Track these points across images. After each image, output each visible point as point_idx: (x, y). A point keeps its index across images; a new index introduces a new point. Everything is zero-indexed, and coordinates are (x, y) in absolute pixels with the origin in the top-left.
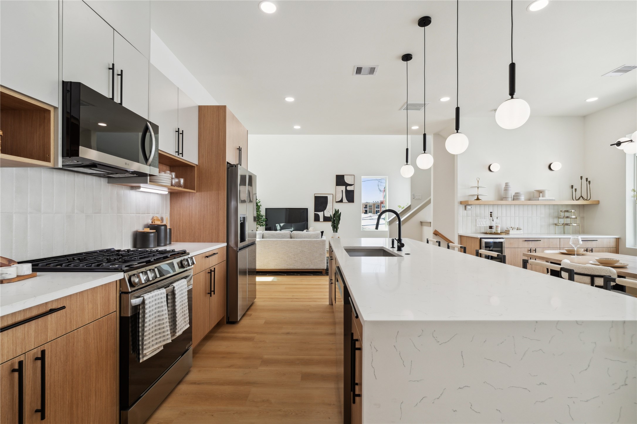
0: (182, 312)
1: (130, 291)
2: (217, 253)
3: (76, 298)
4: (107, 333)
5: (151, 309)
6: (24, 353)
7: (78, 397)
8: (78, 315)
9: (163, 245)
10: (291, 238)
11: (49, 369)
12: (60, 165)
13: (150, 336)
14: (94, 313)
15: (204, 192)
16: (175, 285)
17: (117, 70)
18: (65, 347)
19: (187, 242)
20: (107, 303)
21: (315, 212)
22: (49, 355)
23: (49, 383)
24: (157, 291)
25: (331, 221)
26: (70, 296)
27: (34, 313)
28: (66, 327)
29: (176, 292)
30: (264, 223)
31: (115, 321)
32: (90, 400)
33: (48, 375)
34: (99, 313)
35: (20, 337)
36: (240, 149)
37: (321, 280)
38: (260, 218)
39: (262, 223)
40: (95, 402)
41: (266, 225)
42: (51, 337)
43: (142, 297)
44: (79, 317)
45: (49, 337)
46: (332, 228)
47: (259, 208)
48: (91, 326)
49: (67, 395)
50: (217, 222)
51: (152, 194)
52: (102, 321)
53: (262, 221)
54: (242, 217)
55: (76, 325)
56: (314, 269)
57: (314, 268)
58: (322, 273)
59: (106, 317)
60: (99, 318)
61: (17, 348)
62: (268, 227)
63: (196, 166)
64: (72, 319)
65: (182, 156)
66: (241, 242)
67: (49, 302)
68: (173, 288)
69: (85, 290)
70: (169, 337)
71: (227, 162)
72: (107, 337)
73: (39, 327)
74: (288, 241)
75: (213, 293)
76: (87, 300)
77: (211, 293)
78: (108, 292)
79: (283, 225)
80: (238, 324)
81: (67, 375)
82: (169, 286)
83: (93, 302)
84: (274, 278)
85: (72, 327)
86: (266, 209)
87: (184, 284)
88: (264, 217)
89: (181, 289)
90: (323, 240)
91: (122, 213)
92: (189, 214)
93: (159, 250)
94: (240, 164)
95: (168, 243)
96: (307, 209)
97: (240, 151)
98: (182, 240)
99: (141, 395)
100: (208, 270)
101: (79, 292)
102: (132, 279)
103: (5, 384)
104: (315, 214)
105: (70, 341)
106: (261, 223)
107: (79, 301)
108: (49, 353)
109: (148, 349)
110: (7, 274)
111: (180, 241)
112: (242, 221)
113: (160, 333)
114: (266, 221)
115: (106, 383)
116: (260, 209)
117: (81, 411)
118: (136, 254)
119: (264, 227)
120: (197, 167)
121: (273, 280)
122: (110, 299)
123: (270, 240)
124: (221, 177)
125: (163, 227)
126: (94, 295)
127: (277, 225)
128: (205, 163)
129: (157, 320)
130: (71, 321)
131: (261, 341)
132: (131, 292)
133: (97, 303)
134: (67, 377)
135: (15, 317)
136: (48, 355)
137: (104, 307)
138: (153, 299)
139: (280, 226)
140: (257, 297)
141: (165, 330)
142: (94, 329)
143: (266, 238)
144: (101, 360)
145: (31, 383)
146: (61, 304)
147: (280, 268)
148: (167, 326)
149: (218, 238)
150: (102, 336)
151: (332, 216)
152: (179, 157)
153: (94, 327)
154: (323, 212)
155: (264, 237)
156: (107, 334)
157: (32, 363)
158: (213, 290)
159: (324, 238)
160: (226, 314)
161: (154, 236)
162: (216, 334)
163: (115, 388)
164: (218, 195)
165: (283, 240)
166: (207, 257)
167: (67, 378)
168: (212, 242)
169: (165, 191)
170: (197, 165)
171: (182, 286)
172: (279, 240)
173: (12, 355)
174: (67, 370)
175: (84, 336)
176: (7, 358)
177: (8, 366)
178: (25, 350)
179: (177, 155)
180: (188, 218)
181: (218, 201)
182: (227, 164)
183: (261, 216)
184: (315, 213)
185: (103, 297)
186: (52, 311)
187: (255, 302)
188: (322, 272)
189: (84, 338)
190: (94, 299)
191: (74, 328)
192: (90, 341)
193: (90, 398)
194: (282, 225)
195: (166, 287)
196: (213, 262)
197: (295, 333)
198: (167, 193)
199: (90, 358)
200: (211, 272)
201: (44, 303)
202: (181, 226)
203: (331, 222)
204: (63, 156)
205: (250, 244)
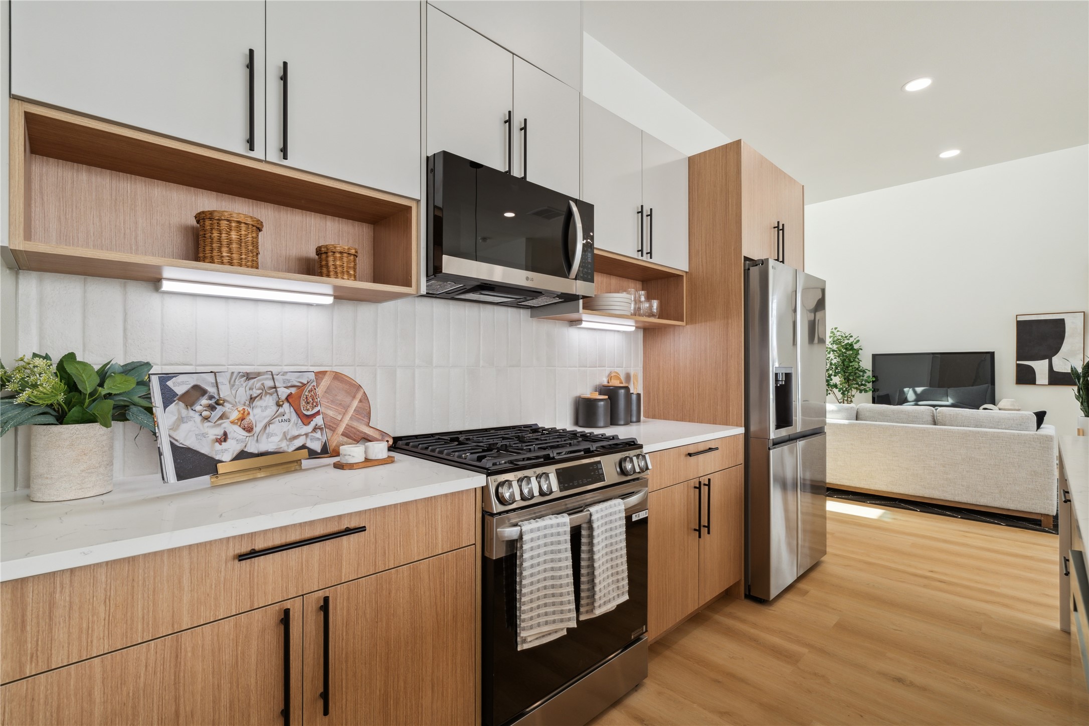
0: (612, 567)
1: (495, 512)
2: (717, 449)
3: (395, 514)
4: (457, 582)
5: (535, 553)
6: (300, 594)
7: (398, 687)
8: (399, 543)
9: (622, 422)
10: (935, 423)
11: (344, 628)
12: (423, 291)
13: (534, 605)
14: (429, 543)
15: (700, 324)
16: (592, 509)
17: (517, 123)
18: (374, 595)
19: (671, 420)
20: (456, 528)
21: (1018, 359)
22: (345, 604)
23: (344, 653)
24: (551, 519)
25: (1075, 384)
26: (384, 508)
27: (319, 531)
28: (375, 562)
29: (595, 525)
30: (870, 385)
31: (473, 562)
32: (422, 697)
33: (343, 639)
34: (440, 545)
35: (294, 569)
36: (780, 229)
37: (1034, 544)
38: (857, 375)
39: (865, 385)
40: (432, 703)
41: (874, 390)
42: (347, 576)
43: (520, 526)
44: (400, 546)
45: (343, 574)
46: (1079, 404)
47: (858, 354)
48: (423, 565)
49: (376, 679)
50: (725, 382)
51: (608, 332)
52: (445, 559)
53: (864, 383)
54: (782, 374)
55: (394, 561)
56: (1009, 510)
57: (1012, 506)
58: (1040, 525)
59: (455, 554)
60: (440, 553)
61: (288, 585)
62: (881, 393)
63: (684, 275)
64: (387, 549)
65: (651, 258)
66: (779, 426)
67: (345, 514)
68: (589, 516)
69: (411, 501)
70: (571, 616)
71: (744, 257)
72: (456, 590)
73: (327, 555)
74: (924, 430)
75: (704, 531)
76: (415, 519)
77: (701, 528)
78: (459, 508)
79: (923, 392)
80: (771, 608)
81: (378, 644)
82: (581, 511)
83: (427, 524)
84: (885, 513)
85: (387, 563)
86: (874, 356)
87: (617, 509)
88: (869, 374)
89: (607, 519)
90: (1042, 436)
91: (555, 367)
92: (674, 368)
93: (595, 433)
94: (781, 259)
95: (634, 419)
96: (992, 354)
97: (781, 232)
98: (662, 416)
99: (527, 710)
100: (695, 482)
101: (400, 503)
102: (500, 490)
103: (269, 641)
104: (1018, 366)
105: (382, 586)
106: (863, 387)
107: (400, 518)
108: (345, 601)
109: (527, 630)
110: (350, 455)
111: (660, 418)
112: (782, 381)
113: (554, 604)
114: (873, 382)
115: (454, 672)
116: (859, 357)
117: (405, 712)
118: (546, 440)
119: (870, 394)
120: (686, 277)
121: (881, 517)
122: (462, 520)
123: (875, 425)
124: (732, 290)
125: (622, 391)
126: (430, 510)
127: (906, 390)
128: (701, 266)
129: (548, 577)
130: (385, 553)
131: (815, 674)
132: (500, 514)
133: (435, 526)
134: (377, 648)
135: (286, 535)
136: (343, 604)
137: (449, 534)
138: (540, 533)
139: (915, 392)
140: (828, 550)
141: (563, 600)
142: (429, 572)
143: (865, 420)
144: (444, 630)
145: (312, 646)
146: (367, 520)
147: (902, 493)
148: (568, 592)
149: (727, 415)
150: (445, 585)
151: (1080, 370)
152: (644, 260)
153: (429, 567)
154: (1047, 360)
155: (860, 417)
156: (456, 584)
157: (314, 614)
158: (704, 522)
159: (1048, 428)
160: (743, 578)
161: (604, 405)
162: (718, 617)
163: (471, 684)
164: (727, 328)
165: (912, 428)
166: (690, 455)
167: (377, 650)
168: (716, 424)
169: (629, 326)
170: (686, 272)
171: (611, 514)
172: (899, 427)
173: (280, 594)
174: (378, 636)
175: (410, 581)
176: (272, 600)
177: (275, 612)
178: (303, 590)
179: (640, 258)
180: (672, 375)
181: (727, 340)
182: (744, 261)
183: (860, 371)
184: (1018, 362)
185: (447, 517)
186: (348, 531)
187: (822, 562)
188: (1040, 521)
189: (410, 586)
190: (428, 518)
191: (390, 564)
192: (422, 593)
193: (421, 693)
194: (919, 390)
195: (571, 512)
196: (706, 466)
197: (923, 689)
198: (633, 329)
199: (422, 621)
200: (702, 487)
201: (335, 516)
202: (661, 389)
203: (1076, 388)
204: (427, 276)
205: (808, 433)
